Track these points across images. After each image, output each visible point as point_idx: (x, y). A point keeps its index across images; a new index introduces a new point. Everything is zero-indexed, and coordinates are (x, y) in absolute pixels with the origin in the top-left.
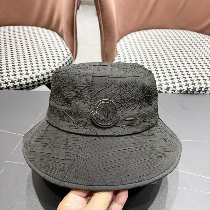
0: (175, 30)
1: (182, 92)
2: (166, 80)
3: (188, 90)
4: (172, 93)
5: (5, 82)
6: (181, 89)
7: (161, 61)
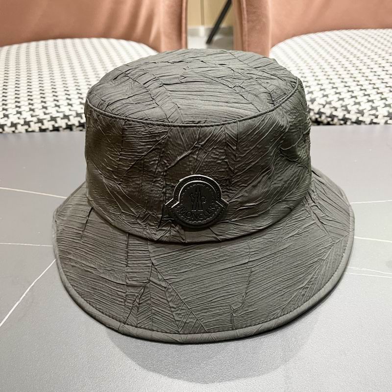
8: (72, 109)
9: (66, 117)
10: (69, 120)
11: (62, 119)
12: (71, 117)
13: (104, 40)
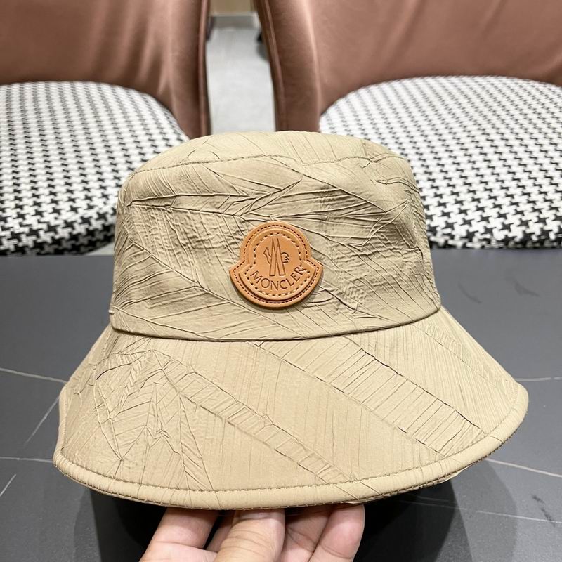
0: (477, 79)
1: (511, 244)
2: (465, 212)
3: (527, 236)
4: (483, 247)
5: (12, 233)
6: (506, 236)
7: (447, 161)
8: (42, 220)
9: (34, 232)
10: (38, 236)
11: (28, 235)
12: (41, 233)
13: (92, 87)
